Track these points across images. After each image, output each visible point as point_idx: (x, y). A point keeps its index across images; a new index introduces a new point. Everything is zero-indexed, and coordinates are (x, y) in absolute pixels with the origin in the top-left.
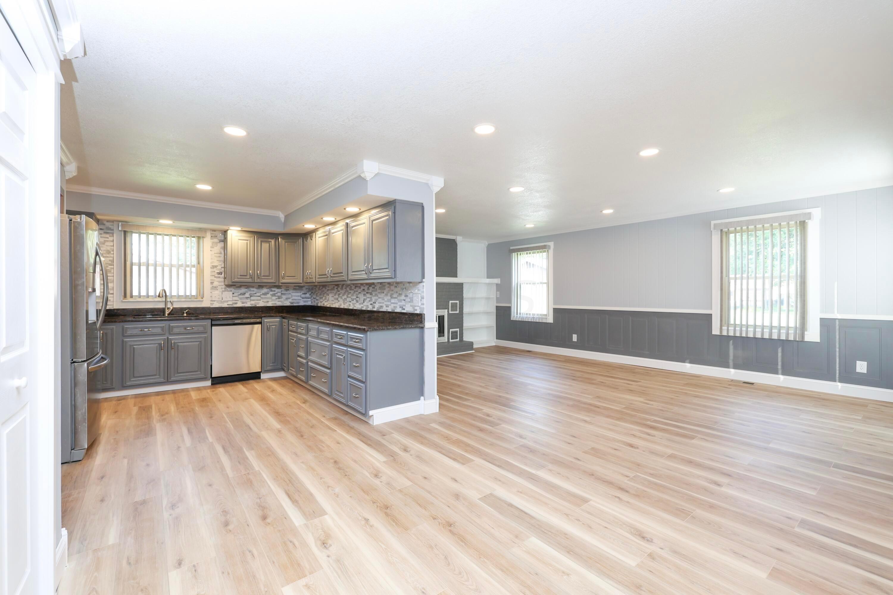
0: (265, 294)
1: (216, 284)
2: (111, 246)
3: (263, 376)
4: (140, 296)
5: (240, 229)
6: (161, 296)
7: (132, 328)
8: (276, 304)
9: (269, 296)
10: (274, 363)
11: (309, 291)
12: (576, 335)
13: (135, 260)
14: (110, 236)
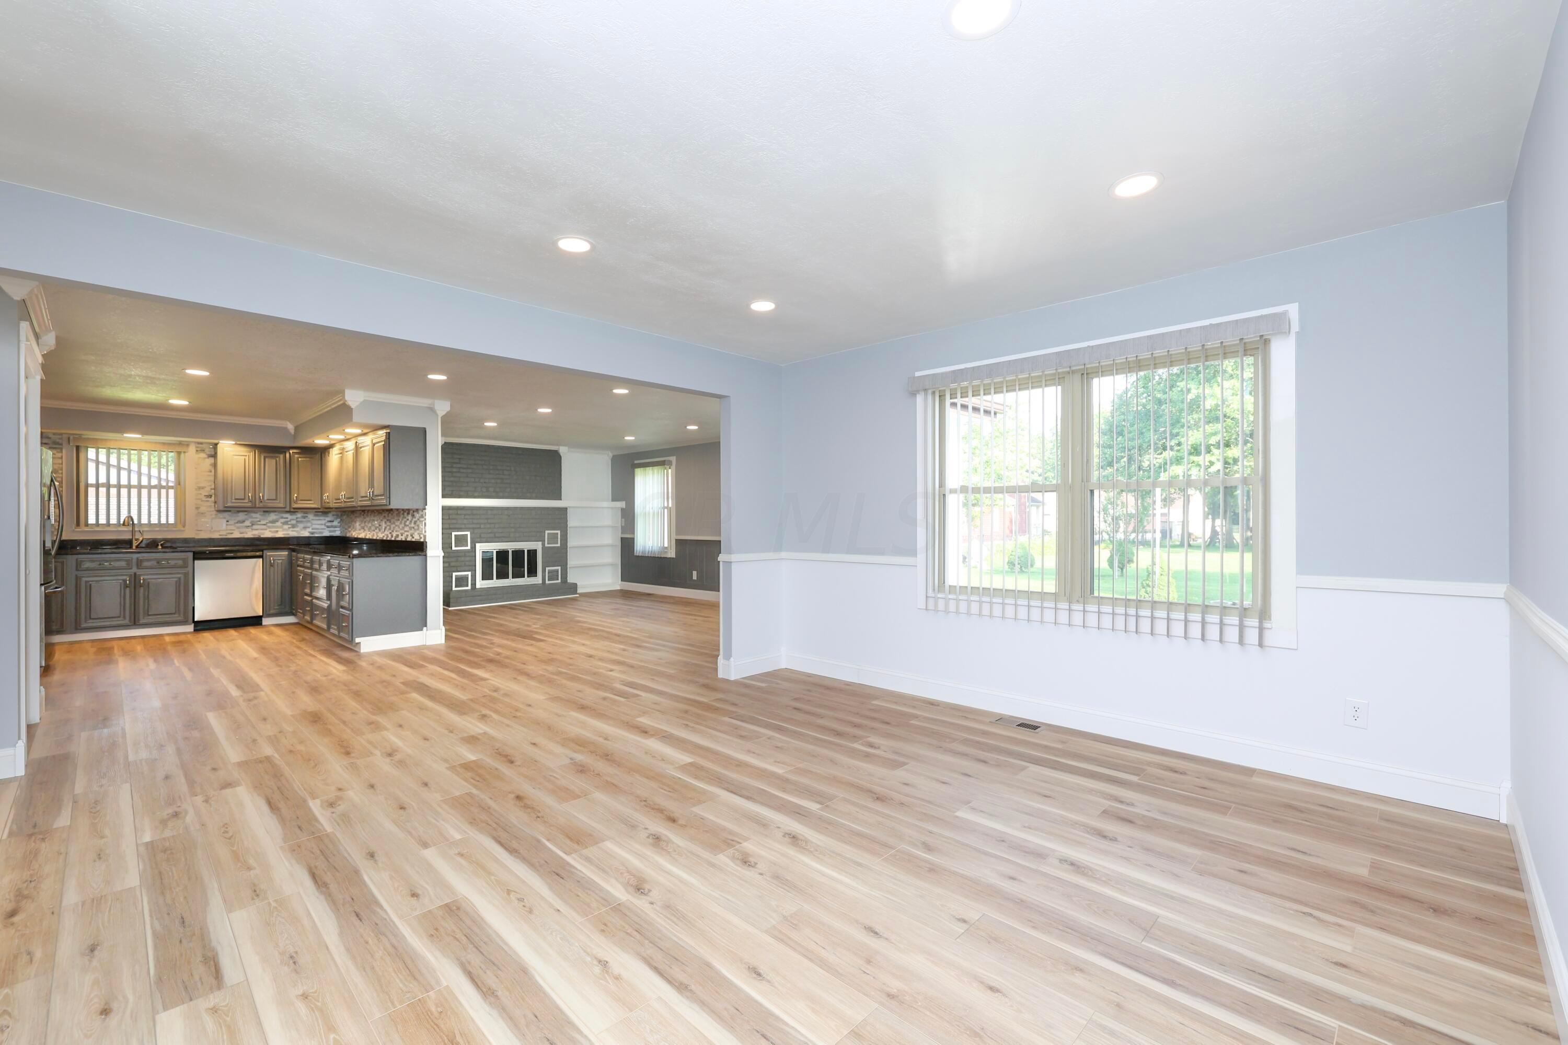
0: (274, 522)
1: (203, 509)
2: (59, 464)
3: (265, 621)
4: (97, 524)
5: (234, 443)
6: (126, 524)
7: (89, 561)
8: (288, 534)
9: (278, 524)
10: (281, 605)
11: (337, 518)
12: (696, 572)
13: (92, 480)
14: (58, 452)
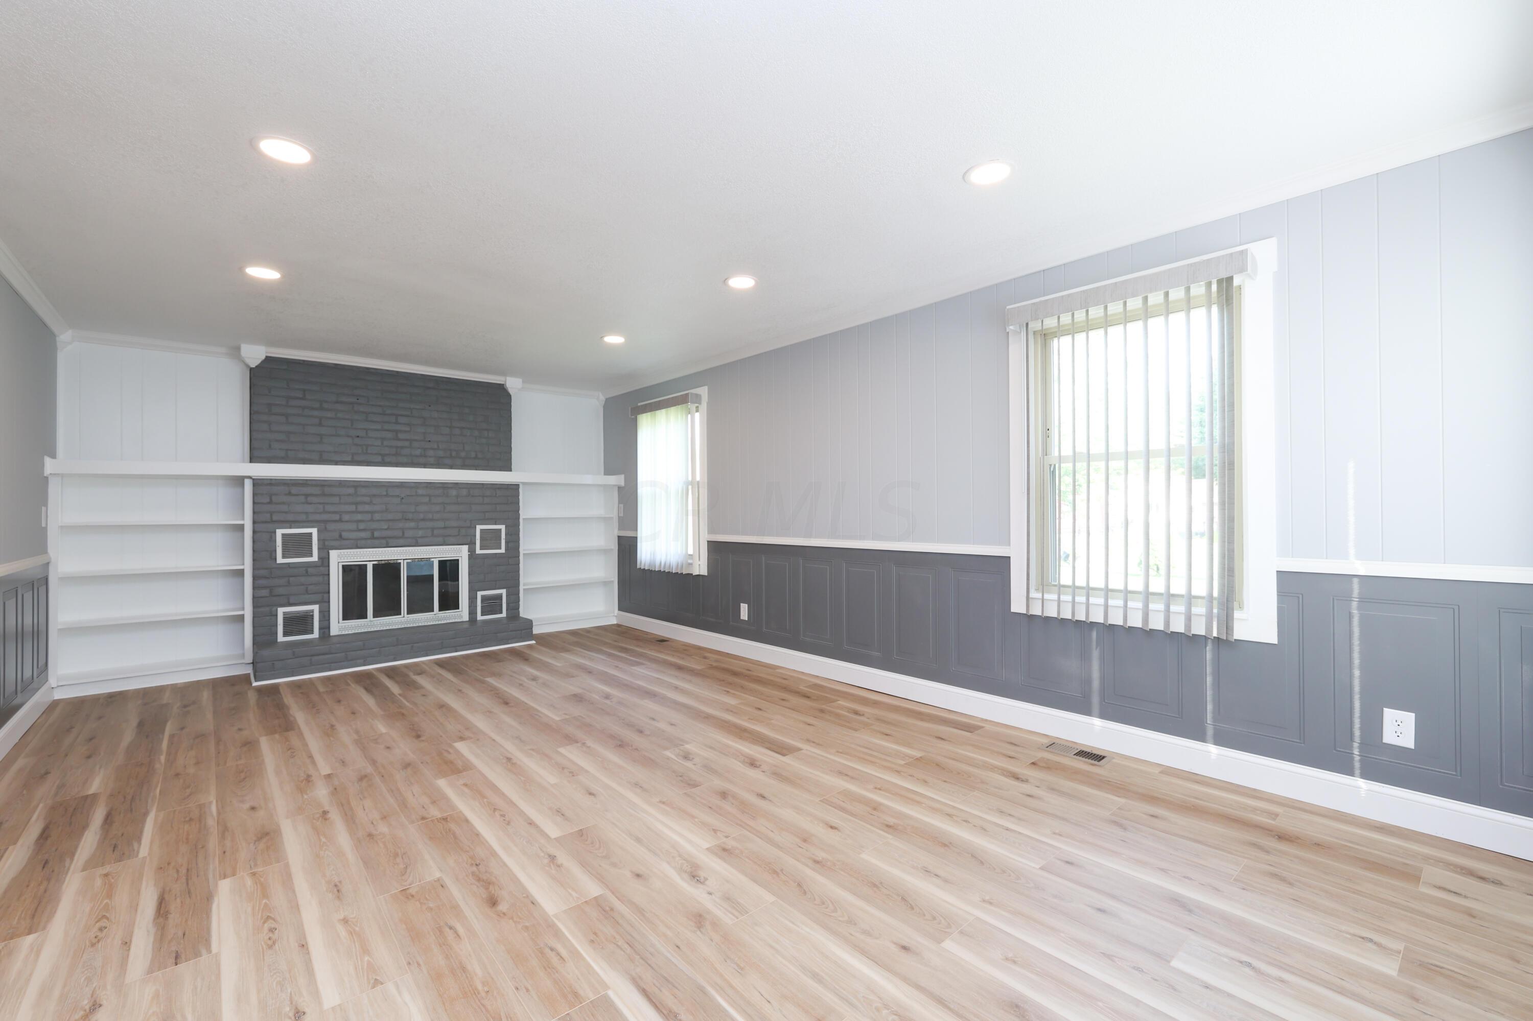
12: (747, 605)
